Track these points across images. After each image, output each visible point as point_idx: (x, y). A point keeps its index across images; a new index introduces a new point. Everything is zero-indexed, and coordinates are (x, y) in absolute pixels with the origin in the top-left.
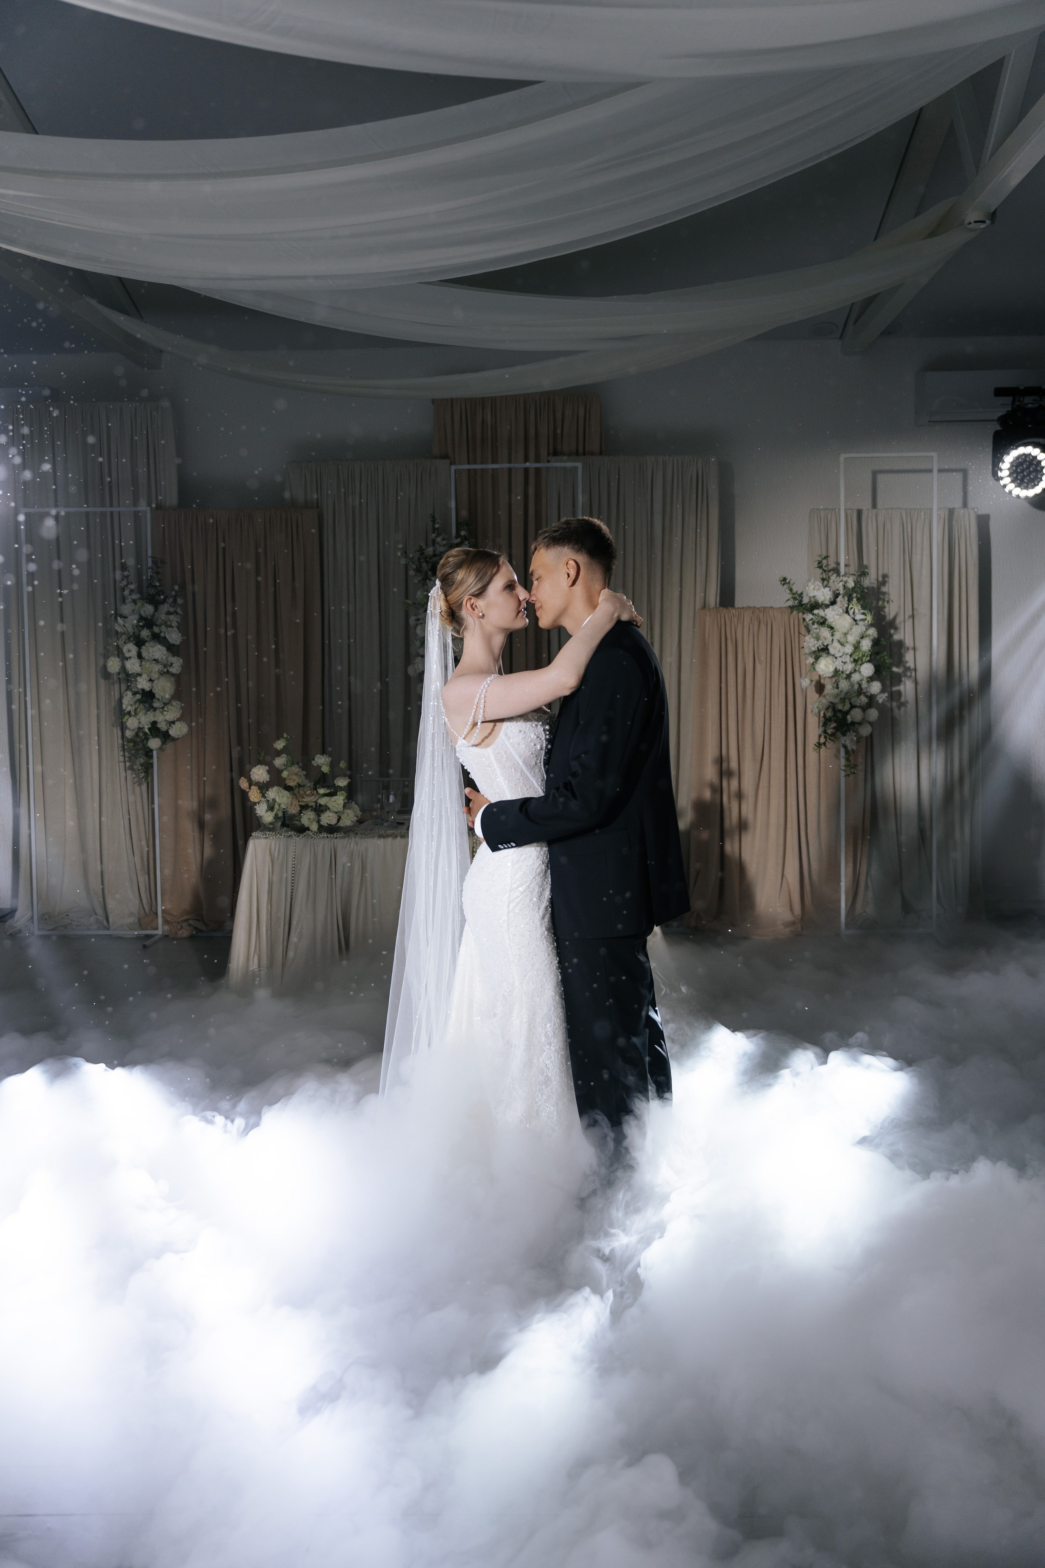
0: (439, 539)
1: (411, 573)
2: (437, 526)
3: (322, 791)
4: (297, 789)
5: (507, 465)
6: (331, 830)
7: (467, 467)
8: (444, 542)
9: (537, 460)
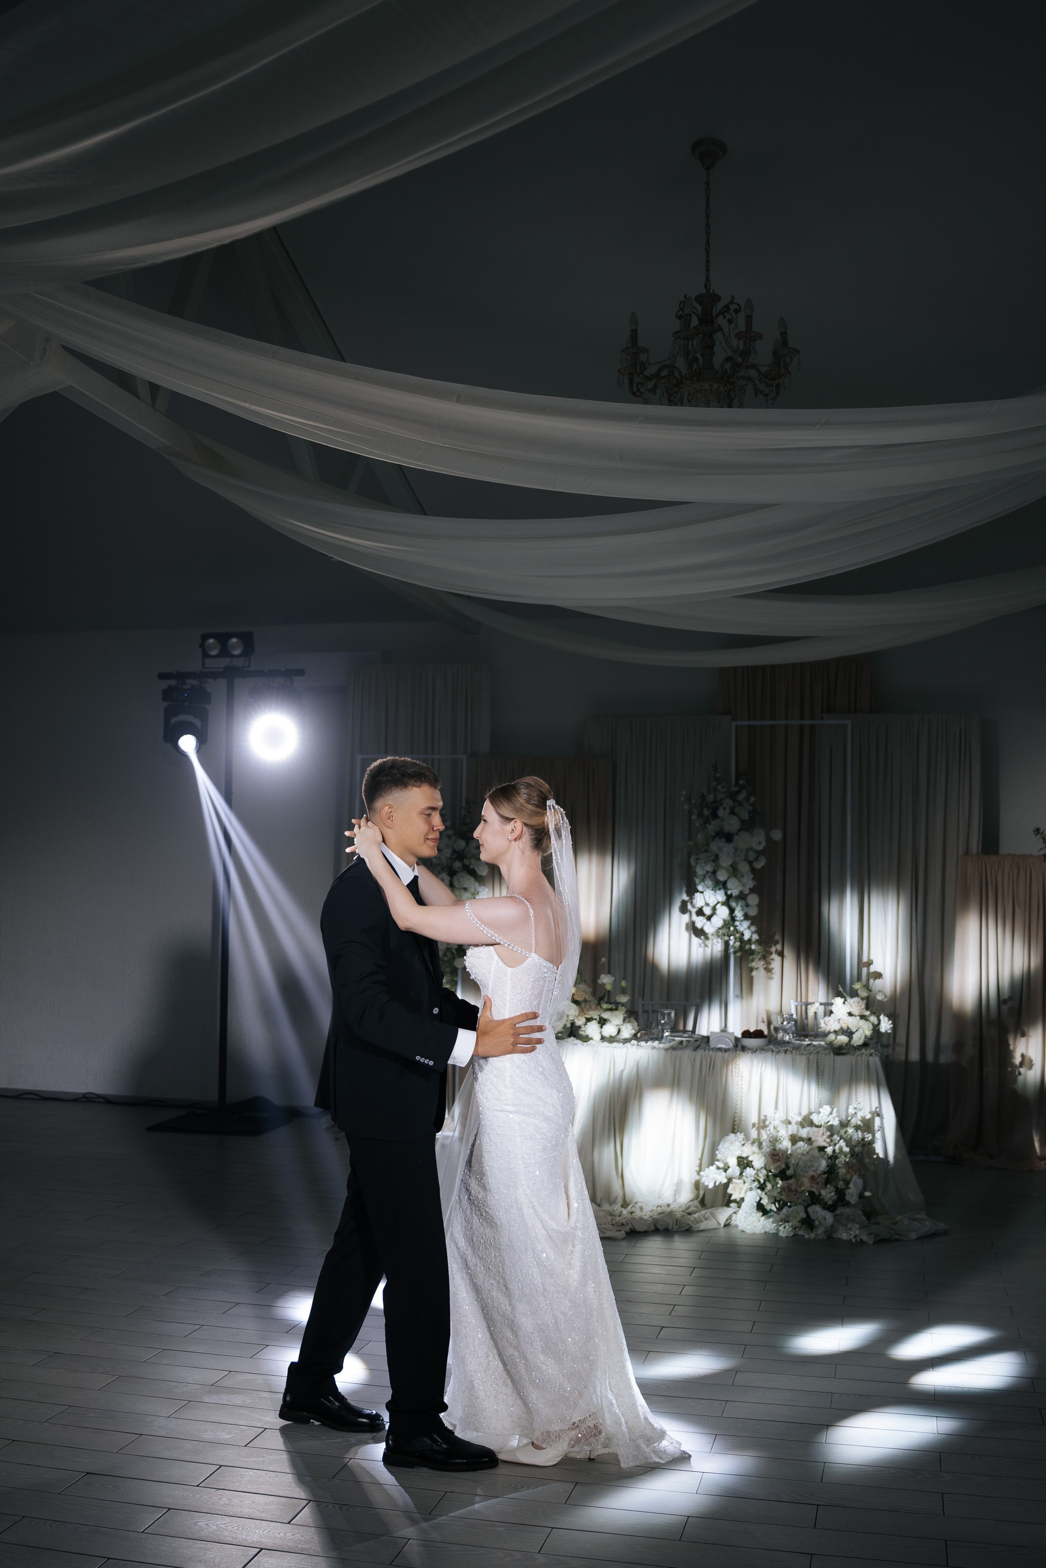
0: (719, 787)
1: (694, 817)
2: (718, 775)
3: (605, 1006)
4: (584, 1003)
5: (782, 722)
6: (611, 1040)
7: (746, 723)
8: (724, 790)
9: (812, 717)
